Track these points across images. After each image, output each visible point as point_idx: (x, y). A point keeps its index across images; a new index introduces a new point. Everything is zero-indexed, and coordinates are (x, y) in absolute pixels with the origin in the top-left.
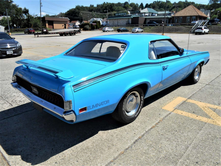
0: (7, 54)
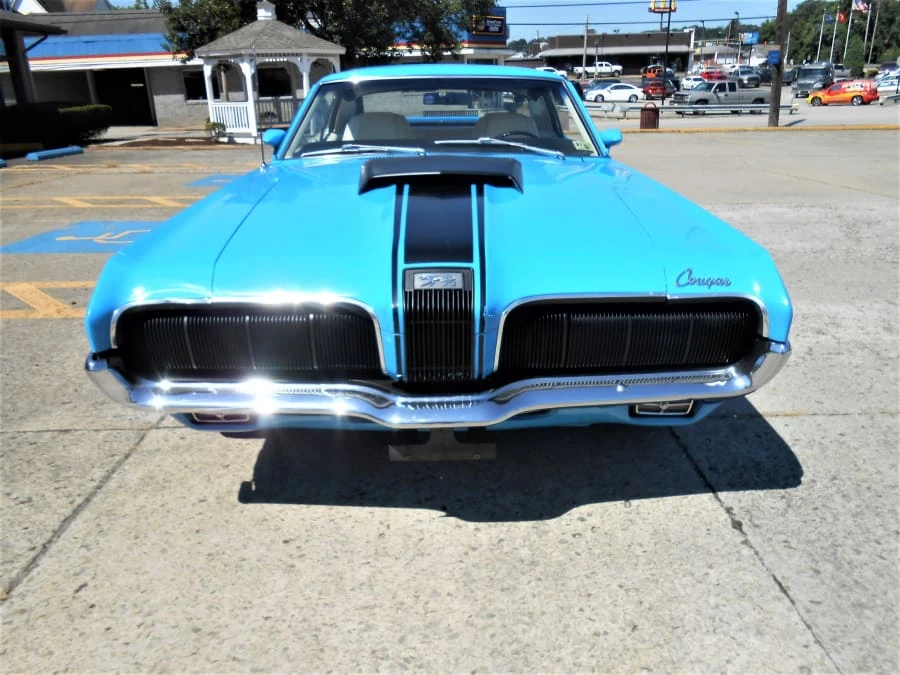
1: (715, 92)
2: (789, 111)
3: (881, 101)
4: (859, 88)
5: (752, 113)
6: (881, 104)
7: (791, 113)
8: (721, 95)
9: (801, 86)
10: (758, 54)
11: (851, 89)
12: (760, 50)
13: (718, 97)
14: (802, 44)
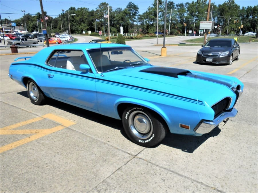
0: (207, 61)
1: (21, 41)
2: (43, 46)
3: (63, 43)
4: (57, 40)
5: (33, 47)
6: (63, 44)
7: (44, 47)
8: (23, 42)
9: (40, 39)
10: (17, 29)
11: (55, 40)
12: (17, 28)
13: (23, 43)
14: (29, 27)
